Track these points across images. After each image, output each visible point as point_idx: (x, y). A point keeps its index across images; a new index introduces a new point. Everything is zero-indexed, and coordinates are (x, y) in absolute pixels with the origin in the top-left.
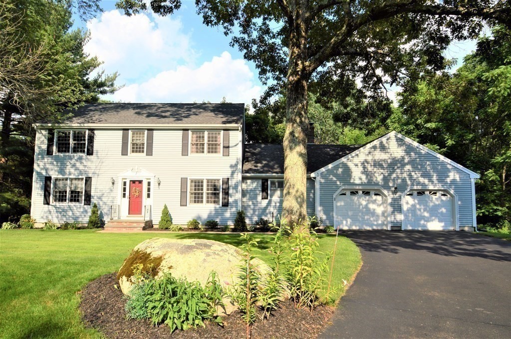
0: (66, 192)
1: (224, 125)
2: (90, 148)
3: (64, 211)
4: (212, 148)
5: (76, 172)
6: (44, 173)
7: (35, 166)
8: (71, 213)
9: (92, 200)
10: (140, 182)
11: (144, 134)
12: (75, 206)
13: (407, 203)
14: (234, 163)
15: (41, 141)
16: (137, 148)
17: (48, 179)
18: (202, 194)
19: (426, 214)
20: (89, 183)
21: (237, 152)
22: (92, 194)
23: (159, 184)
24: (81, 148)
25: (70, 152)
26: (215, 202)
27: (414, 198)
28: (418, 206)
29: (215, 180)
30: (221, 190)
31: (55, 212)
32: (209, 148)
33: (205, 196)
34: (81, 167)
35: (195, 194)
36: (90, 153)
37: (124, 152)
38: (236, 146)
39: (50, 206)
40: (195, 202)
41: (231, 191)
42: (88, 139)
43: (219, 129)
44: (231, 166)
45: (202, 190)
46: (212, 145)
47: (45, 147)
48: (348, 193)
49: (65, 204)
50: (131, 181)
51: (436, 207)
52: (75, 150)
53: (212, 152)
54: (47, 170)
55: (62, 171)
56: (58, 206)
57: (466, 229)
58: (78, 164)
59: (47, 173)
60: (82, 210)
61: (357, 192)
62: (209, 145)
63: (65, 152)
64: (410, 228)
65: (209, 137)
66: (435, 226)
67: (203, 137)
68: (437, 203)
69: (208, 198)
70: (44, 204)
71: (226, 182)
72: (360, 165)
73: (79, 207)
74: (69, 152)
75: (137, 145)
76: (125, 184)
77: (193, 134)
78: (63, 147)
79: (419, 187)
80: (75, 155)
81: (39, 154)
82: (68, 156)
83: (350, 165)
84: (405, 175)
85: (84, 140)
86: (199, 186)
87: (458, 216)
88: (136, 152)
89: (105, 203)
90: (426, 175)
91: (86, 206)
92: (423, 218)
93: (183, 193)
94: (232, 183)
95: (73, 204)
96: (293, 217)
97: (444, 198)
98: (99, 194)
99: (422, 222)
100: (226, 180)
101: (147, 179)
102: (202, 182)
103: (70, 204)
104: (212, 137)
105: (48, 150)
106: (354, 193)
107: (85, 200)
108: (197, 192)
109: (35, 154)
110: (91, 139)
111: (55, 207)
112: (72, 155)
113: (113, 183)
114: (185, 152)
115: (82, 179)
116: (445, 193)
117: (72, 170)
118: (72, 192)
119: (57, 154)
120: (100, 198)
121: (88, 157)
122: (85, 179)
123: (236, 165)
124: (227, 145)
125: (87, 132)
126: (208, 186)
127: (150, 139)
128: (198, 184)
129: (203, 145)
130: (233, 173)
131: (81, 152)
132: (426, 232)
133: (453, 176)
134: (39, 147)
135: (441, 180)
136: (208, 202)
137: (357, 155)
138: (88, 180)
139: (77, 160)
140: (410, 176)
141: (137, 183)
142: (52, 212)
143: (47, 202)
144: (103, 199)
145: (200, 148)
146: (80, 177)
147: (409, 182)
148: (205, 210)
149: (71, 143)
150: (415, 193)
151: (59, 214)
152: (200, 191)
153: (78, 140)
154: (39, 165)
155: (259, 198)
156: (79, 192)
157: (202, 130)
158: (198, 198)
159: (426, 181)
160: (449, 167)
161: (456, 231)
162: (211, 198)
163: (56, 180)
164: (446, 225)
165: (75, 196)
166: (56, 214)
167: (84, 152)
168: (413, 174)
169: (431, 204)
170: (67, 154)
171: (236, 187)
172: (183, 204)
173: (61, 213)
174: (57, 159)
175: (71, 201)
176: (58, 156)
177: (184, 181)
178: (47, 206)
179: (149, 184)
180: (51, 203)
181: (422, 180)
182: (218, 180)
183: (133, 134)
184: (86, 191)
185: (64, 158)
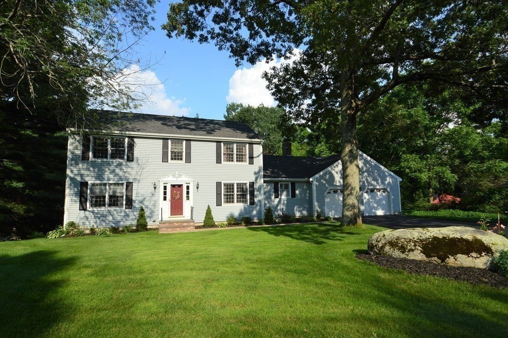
0: (104, 197)
1: (250, 140)
2: (130, 155)
3: (103, 216)
4: (240, 158)
5: (115, 178)
6: (79, 179)
7: (68, 172)
8: (111, 217)
9: (134, 204)
10: (180, 186)
11: (182, 143)
12: (115, 210)
13: (365, 198)
14: (257, 170)
15: (73, 146)
16: (177, 156)
17: (84, 184)
18: (233, 195)
19: (375, 205)
20: (130, 188)
21: (259, 162)
22: (134, 198)
23: (198, 188)
24: (120, 154)
25: (109, 159)
26: (243, 202)
27: (368, 195)
28: (371, 200)
29: (243, 184)
30: (248, 192)
31: (93, 217)
32: (237, 158)
33: (235, 196)
34: (121, 173)
35: (227, 195)
36: (130, 159)
37: (165, 159)
38: (258, 156)
39: (86, 212)
40: (227, 202)
41: (256, 193)
42: (128, 147)
43: (246, 143)
44: (255, 173)
45: (233, 192)
46: (240, 155)
47: (79, 152)
48: (332, 192)
49: (103, 209)
50: (171, 185)
51: (380, 200)
52: (113, 156)
53: (240, 161)
54: (82, 175)
55: (99, 177)
56: (96, 212)
57: (396, 213)
58: (117, 171)
59: (81, 178)
60: (123, 214)
61: (337, 191)
62: (237, 155)
63: (102, 157)
64: (367, 215)
65: (237, 149)
66: (380, 213)
67: (233, 149)
68: (381, 197)
69: (237, 198)
70: (80, 210)
71: (252, 185)
72: (339, 172)
73: (119, 211)
74: (106, 157)
75: (175, 153)
76: (165, 188)
77: (224, 145)
78: (100, 152)
79: (372, 187)
80: (114, 161)
81: (72, 159)
82: (106, 162)
83: (333, 172)
84: (364, 179)
85: (124, 147)
86: (230, 189)
87: (392, 206)
88: (175, 159)
89: (147, 207)
90: (375, 179)
91: (127, 210)
92: (374, 208)
93: (218, 194)
94: (256, 186)
95: (112, 209)
96: (355, 210)
97: (384, 194)
98: (141, 198)
99: (373, 211)
100: (252, 184)
101: (187, 183)
102: (233, 185)
103: (109, 209)
104: (240, 149)
105: (82, 156)
106: (335, 192)
107: (126, 204)
108: (229, 193)
109: (69, 159)
110: (131, 146)
111: (93, 212)
112: (111, 160)
113: (155, 188)
114: (219, 161)
115: (122, 184)
116: (385, 190)
117: (111, 176)
118: (110, 197)
119: (93, 160)
120: (141, 202)
121: (128, 163)
122: (125, 184)
123: (259, 172)
124: (251, 156)
125: (126, 140)
126: (237, 188)
127: (188, 148)
128: (229, 187)
129: (232, 155)
130: (256, 179)
131: (120, 158)
132: (376, 217)
133: (389, 180)
134: (72, 153)
135: (383, 183)
136: (237, 202)
137: (337, 166)
138: (129, 185)
139: (116, 166)
140: (367, 179)
141: (177, 187)
142: (90, 218)
143: (83, 208)
144: (145, 203)
145: (230, 158)
146: (121, 182)
147: (366, 184)
148: (236, 208)
149: (109, 149)
150: (369, 191)
151: (97, 219)
152: (232, 193)
153: (116, 147)
154: (72, 171)
155: (273, 197)
156: (118, 197)
157: (233, 143)
158: (229, 199)
159: (375, 183)
160: (387, 174)
161: (391, 215)
162: (240, 198)
163: (93, 185)
164: (385, 212)
165: (114, 201)
166: (94, 220)
167: (123, 158)
168: (368, 178)
169: (378, 198)
170: (105, 160)
171: (259, 190)
172: (219, 204)
173: (99, 218)
174: (94, 164)
175: (110, 205)
176: (95, 161)
177: (219, 185)
178: (83, 212)
179: (188, 187)
180: (88, 209)
181: (373, 182)
182: (246, 184)
183: (172, 143)
184: (126, 195)
185: (102, 164)
